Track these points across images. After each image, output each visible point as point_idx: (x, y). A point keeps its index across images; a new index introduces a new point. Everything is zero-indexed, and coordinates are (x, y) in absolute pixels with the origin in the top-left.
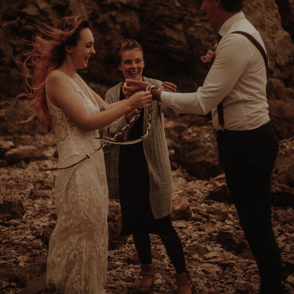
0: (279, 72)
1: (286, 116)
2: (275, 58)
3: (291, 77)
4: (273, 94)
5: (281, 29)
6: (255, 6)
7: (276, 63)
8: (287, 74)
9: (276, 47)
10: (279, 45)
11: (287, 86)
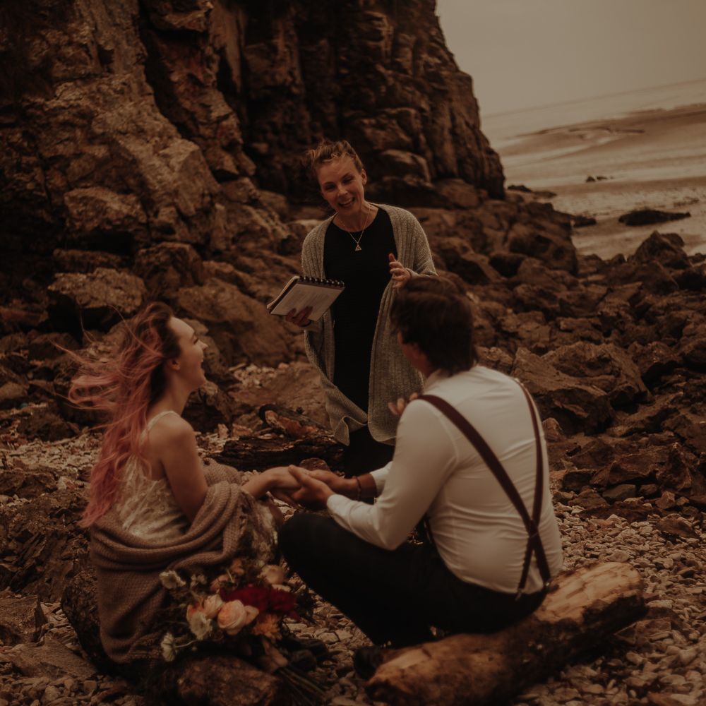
0: (186, 230)
1: (227, 318)
2: (176, 200)
3: (208, 237)
4: (189, 275)
5: (177, 137)
6: (119, 89)
7: (178, 211)
8: (200, 233)
9: (176, 175)
10: (180, 171)
11: (204, 258)
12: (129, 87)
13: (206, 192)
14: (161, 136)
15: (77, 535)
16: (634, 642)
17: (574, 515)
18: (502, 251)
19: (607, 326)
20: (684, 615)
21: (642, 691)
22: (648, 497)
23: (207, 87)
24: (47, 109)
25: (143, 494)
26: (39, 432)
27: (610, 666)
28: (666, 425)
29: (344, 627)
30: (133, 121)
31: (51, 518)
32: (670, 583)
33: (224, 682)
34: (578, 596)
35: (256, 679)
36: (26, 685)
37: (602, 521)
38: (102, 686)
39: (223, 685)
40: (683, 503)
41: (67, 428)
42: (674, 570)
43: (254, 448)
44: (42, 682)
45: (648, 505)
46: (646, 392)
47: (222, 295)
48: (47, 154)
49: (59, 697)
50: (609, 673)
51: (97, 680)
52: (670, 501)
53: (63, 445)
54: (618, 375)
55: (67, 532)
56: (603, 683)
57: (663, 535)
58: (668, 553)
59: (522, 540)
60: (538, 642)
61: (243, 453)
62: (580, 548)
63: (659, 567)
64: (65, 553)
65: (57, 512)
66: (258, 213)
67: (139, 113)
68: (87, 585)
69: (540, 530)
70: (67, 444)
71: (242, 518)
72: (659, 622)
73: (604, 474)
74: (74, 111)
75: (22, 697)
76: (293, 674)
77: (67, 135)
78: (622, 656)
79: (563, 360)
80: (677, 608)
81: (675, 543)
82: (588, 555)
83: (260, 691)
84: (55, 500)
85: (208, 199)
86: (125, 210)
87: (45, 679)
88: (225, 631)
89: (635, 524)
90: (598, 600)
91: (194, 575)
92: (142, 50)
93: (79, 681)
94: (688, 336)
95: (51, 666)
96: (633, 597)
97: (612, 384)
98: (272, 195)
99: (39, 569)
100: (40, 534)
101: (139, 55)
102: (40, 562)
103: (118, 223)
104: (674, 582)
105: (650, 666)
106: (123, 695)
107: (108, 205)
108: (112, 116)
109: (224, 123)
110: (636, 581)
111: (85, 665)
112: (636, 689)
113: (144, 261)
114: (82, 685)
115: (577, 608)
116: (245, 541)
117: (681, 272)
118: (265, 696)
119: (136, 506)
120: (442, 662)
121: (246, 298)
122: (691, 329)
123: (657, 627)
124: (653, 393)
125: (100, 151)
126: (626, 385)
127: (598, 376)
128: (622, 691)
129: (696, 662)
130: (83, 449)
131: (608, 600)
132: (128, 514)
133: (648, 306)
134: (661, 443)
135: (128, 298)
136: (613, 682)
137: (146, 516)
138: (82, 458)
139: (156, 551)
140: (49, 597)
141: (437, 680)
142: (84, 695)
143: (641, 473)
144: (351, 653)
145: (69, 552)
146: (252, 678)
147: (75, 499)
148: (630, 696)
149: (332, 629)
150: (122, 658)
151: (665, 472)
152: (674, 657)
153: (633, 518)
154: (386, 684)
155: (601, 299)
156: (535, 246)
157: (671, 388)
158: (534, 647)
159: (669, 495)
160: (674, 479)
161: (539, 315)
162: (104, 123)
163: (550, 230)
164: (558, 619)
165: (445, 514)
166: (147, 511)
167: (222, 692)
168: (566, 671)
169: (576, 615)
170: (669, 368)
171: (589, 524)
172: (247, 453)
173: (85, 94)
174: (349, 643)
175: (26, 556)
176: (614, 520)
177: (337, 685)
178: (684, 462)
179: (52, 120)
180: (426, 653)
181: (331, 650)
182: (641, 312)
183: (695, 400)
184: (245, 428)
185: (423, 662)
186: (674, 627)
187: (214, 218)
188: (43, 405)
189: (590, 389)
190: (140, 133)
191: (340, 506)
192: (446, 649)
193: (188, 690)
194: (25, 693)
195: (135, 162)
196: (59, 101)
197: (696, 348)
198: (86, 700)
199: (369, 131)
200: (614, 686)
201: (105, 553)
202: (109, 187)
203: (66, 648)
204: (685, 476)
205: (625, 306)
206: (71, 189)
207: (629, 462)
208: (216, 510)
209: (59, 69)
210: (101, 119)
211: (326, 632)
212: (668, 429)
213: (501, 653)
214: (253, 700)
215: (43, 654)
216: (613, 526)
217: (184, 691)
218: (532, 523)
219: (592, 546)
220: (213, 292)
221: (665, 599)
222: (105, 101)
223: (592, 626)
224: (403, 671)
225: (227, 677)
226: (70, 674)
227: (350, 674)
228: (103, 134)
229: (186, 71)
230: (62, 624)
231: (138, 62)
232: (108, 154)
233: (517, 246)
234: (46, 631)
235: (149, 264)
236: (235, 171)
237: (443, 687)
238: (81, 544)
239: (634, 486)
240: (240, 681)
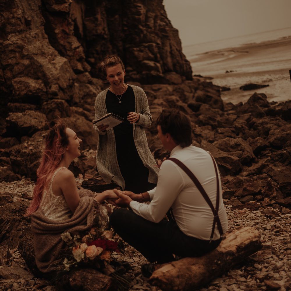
0: (63, 94)
1: (80, 130)
2: (58, 82)
3: (72, 97)
4: (64, 113)
5: (58, 56)
6: (34, 36)
7: (59, 86)
8: (69, 95)
9: (58, 71)
10: (60, 70)
11: (71, 106)
12: (38, 35)
13: (71, 78)
14: (51, 55)
15: (23, 220)
16: (257, 260)
17: (228, 208)
18: (192, 101)
19: (238, 131)
20: (277, 248)
21: (262, 280)
22: (259, 201)
23: (70, 35)
24: (4, 45)
25: (53, 202)
26: (4, 178)
27: (248, 270)
28: (264, 171)
29: (136, 256)
30: (40, 49)
31: (12, 213)
32: (270, 235)
33: (89, 279)
34: (234, 241)
35: (102, 278)
36: (5, 283)
37: (240, 211)
38: (37, 282)
39: (89, 280)
40: (273, 203)
41: (16, 176)
42: (271, 230)
43: (95, 183)
44: (12, 281)
45: (259, 204)
46: (255, 158)
47: (78, 121)
48: (4, 64)
49: (19, 287)
50: (248, 273)
51: (35, 280)
52: (268, 202)
53: (15, 184)
54: (244, 151)
55: (19, 219)
56: (246, 277)
57: (266, 216)
58: (269, 223)
59: (211, 218)
60: (218, 260)
61: (90, 185)
62: (232, 222)
63: (265, 229)
64: (18, 228)
65: (14, 211)
66: (92, 87)
67: (42, 46)
68: (29, 240)
69: (219, 214)
70: (16, 183)
71: (94, 211)
72: (267, 251)
73: (240, 192)
74: (15, 45)
75: (3, 288)
76: (117, 276)
77: (12, 55)
78: (252, 266)
79: (221, 145)
80: (274, 246)
81: (271, 219)
82: (236, 225)
83: (104, 283)
84: (13, 206)
85: (71, 81)
86: (37, 86)
87: (13, 280)
88: (89, 258)
89: (254, 212)
90: (242, 243)
91: (75, 235)
92: (43, 20)
93: (27, 281)
94: (271, 135)
95: (15, 274)
96: (257, 241)
97: (241, 155)
98: (97, 80)
99: (8, 235)
100: (8, 220)
101: (42, 22)
102: (8, 232)
103: (34, 92)
104: (272, 235)
105: (264, 270)
106: (46, 286)
107: (30, 84)
108: (31, 47)
109: (78, 50)
110: (257, 235)
111: (29, 274)
112: (259, 279)
113: (46, 107)
114: (28, 282)
115: (233, 246)
116: (96, 221)
117: (266, 109)
118: (107, 285)
119: (50, 207)
120: (180, 269)
121: (88, 122)
122: (272, 132)
123: (266, 254)
124: (258, 158)
125: (26, 62)
126: (247, 155)
127: (235, 151)
128: (253, 280)
129: (283, 267)
130: (23, 185)
131: (246, 242)
132: (47, 210)
133: (254, 123)
134: (262, 178)
135: (39, 123)
136: (249, 276)
137: (54, 211)
138: (23, 189)
139: (59, 225)
140: (12, 246)
141: (178, 277)
142: (29, 286)
143: (255, 191)
144: (140, 267)
145: (20, 227)
146: (101, 277)
147: (22, 205)
148: (257, 282)
149: (131, 257)
150: (45, 271)
151: (265, 190)
152: (274, 266)
153: (253, 209)
154: (157, 279)
155: (235, 120)
156: (206, 99)
157: (265, 156)
158: (217, 262)
159: (267, 200)
160: (269, 193)
161: (210, 127)
162: (28, 50)
163: (212, 93)
164: (226, 251)
165: (179, 208)
166: (55, 209)
167: (89, 283)
168: (230, 272)
169: (234, 249)
170: (264, 148)
171: (235, 212)
172: (92, 185)
173: (20, 38)
174: (139, 263)
175: (2, 229)
176: (245, 210)
177: (135, 280)
178: (273, 186)
179: (6, 49)
180: (173, 265)
181: (132, 266)
182: (251, 125)
183: (275, 161)
184: (90, 175)
185: (172, 269)
186: (273, 253)
187: (74, 89)
188: (5, 167)
189: (232, 157)
190: (43, 54)
191: (135, 205)
192: (181, 264)
193: (74, 283)
194: (5, 286)
195: (41, 66)
196: (9, 41)
197: (275, 139)
198: (30, 288)
199: (136, 53)
200: (250, 278)
201: (38, 227)
202: (30, 77)
203: (21, 267)
204: (273, 192)
205: (244, 123)
206: (15, 78)
207: (250, 186)
208: (84, 208)
209: (9, 28)
210: (27, 49)
211: (129, 258)
212: (265, 173)
213: (204, 265)
214: (102, 286)
215: (11, 270)
216: (245, 213)
217: (72, 284)
218: (215, 211)
219: (237, 221)
220: (75, 119)
221: (268, 242)
222: (28, 41)
223: (240, 254)
224: (164, 273)
225: (90, 277)
226: (23, 278)
227: (140, 275)
228: (28, 55)
229: (61, 28)
230: (18, 257)
231: (41, 25)
232: (30, 63)
233: (199, 99)
234: (12, 260)
235: (48, 108)
236: (82, 69)
237: (180, 279)
238: (25, 224)
239: (253, 196)
240: (96, 279)
